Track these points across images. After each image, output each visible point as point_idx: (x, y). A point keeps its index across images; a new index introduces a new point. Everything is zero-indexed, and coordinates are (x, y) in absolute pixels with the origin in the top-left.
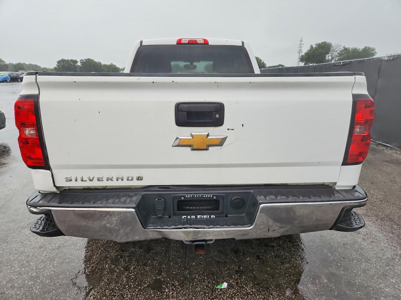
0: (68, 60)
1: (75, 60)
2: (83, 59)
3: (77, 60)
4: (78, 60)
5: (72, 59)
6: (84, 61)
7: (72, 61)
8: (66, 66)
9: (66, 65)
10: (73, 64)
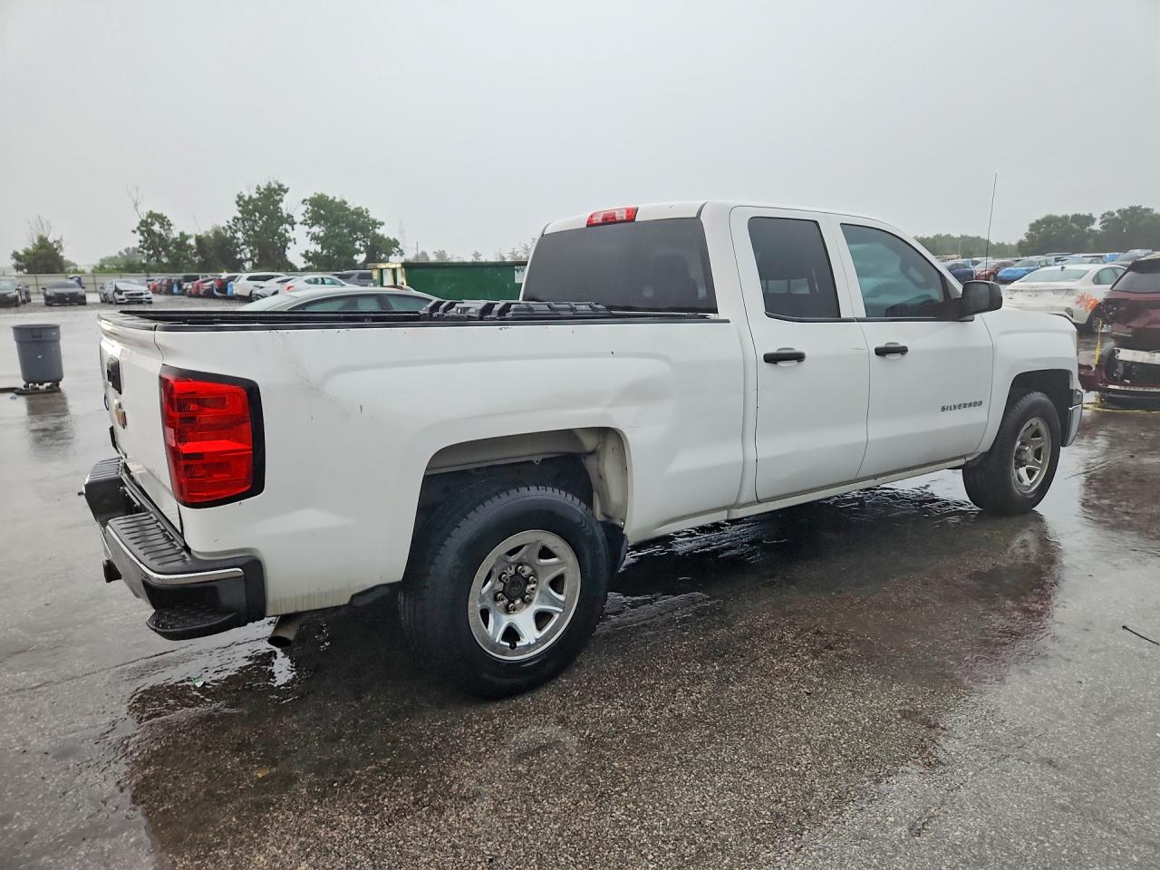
0: (1066, 217)
1: (1087, 214)
2: (1114, 210)
3: (1094, 216)
4: (1097, 215)
5: (1077, 212)
6: (1116, 215)
7: (1077, 218)
8: (1055, 235)
9: (1054, 233)
10: (1079, 228)
